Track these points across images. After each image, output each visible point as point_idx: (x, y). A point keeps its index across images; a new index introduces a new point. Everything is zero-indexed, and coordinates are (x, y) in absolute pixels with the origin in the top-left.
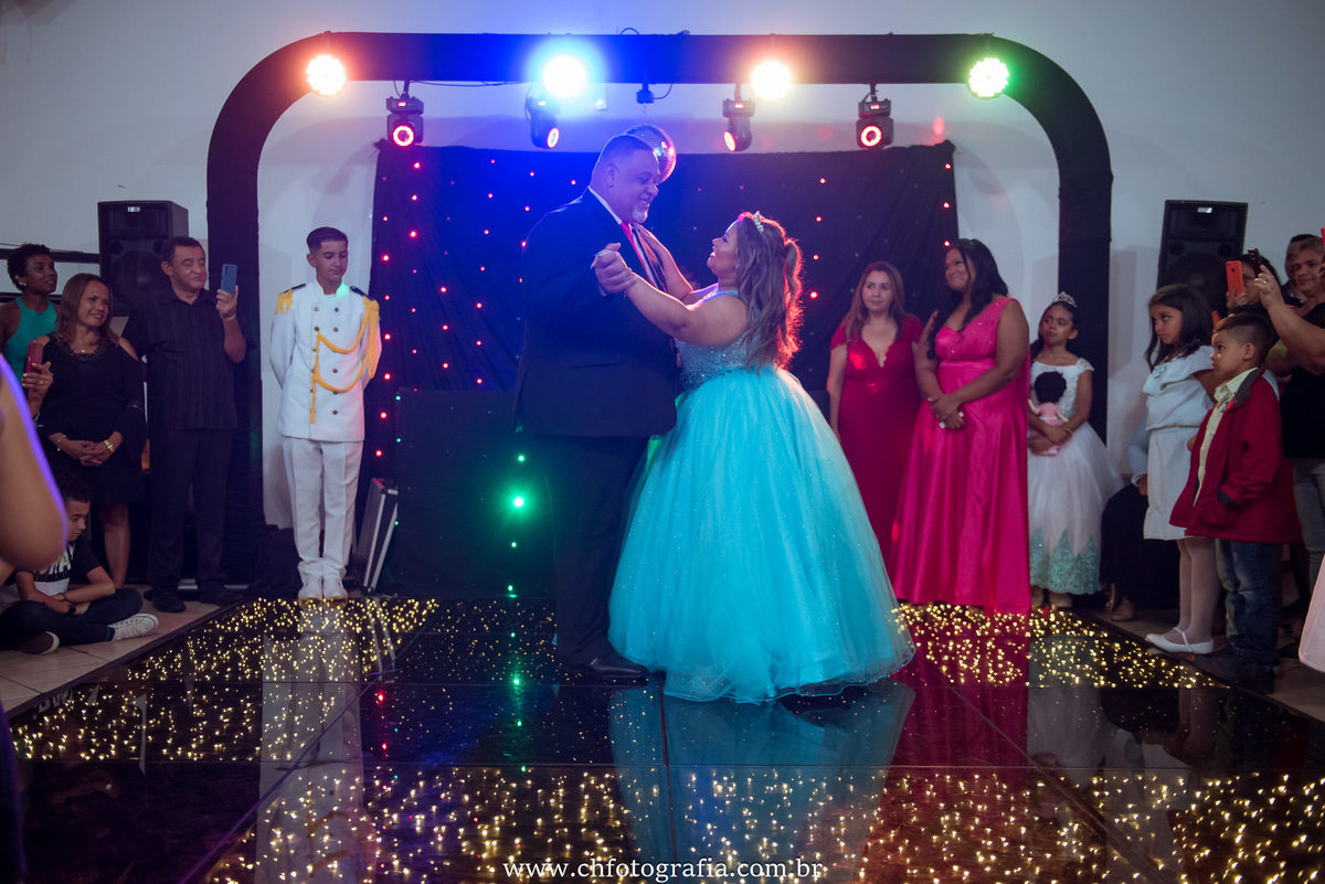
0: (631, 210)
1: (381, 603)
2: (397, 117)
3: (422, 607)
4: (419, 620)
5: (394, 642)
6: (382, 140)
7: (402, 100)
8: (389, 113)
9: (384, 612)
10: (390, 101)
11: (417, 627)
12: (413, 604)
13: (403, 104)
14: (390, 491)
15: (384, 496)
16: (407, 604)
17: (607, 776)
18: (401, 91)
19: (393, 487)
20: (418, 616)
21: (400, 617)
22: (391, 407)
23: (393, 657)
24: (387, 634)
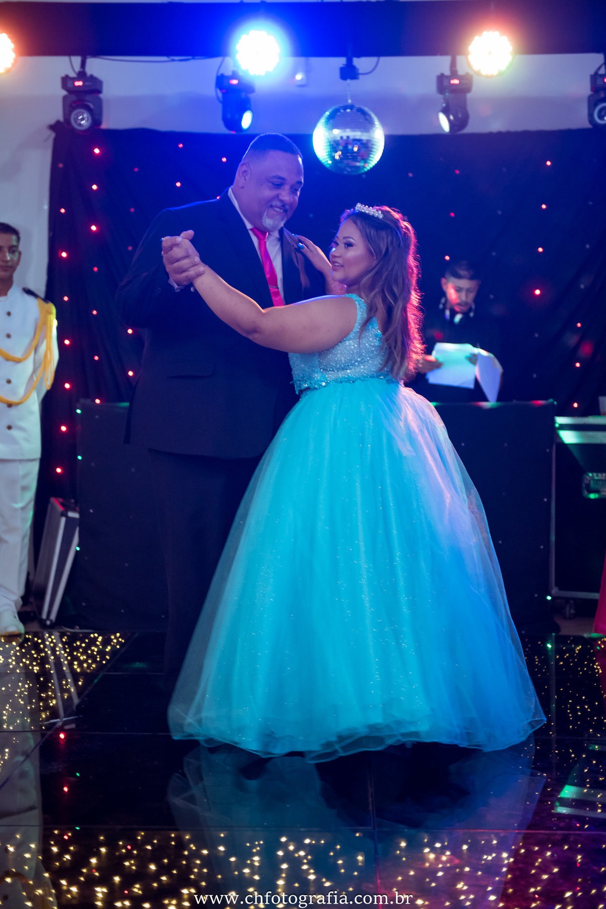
0: (261, 217)
1: (61, 637)
2: (74, 98)
3: (106, 642)
4: (103, 658)
5: (76, 681)
6: (58, 122)
7: (78, 79)
8: (64, 93)
9: (64, 649)
10: (66, 81)
11: (100, 667)
12: (96, 639)
13: (79, 83)
14: (71, 514)
15: (63, 520)
16: (90, 639)
17: (307, 841)
18: (78, 68)
19: (74, 510)
20: (102, 653)
21: (82, 654)
22: (71, 420)
23: (76, 701)
24: (68, 675)
